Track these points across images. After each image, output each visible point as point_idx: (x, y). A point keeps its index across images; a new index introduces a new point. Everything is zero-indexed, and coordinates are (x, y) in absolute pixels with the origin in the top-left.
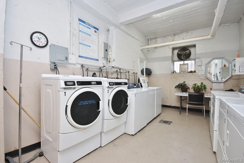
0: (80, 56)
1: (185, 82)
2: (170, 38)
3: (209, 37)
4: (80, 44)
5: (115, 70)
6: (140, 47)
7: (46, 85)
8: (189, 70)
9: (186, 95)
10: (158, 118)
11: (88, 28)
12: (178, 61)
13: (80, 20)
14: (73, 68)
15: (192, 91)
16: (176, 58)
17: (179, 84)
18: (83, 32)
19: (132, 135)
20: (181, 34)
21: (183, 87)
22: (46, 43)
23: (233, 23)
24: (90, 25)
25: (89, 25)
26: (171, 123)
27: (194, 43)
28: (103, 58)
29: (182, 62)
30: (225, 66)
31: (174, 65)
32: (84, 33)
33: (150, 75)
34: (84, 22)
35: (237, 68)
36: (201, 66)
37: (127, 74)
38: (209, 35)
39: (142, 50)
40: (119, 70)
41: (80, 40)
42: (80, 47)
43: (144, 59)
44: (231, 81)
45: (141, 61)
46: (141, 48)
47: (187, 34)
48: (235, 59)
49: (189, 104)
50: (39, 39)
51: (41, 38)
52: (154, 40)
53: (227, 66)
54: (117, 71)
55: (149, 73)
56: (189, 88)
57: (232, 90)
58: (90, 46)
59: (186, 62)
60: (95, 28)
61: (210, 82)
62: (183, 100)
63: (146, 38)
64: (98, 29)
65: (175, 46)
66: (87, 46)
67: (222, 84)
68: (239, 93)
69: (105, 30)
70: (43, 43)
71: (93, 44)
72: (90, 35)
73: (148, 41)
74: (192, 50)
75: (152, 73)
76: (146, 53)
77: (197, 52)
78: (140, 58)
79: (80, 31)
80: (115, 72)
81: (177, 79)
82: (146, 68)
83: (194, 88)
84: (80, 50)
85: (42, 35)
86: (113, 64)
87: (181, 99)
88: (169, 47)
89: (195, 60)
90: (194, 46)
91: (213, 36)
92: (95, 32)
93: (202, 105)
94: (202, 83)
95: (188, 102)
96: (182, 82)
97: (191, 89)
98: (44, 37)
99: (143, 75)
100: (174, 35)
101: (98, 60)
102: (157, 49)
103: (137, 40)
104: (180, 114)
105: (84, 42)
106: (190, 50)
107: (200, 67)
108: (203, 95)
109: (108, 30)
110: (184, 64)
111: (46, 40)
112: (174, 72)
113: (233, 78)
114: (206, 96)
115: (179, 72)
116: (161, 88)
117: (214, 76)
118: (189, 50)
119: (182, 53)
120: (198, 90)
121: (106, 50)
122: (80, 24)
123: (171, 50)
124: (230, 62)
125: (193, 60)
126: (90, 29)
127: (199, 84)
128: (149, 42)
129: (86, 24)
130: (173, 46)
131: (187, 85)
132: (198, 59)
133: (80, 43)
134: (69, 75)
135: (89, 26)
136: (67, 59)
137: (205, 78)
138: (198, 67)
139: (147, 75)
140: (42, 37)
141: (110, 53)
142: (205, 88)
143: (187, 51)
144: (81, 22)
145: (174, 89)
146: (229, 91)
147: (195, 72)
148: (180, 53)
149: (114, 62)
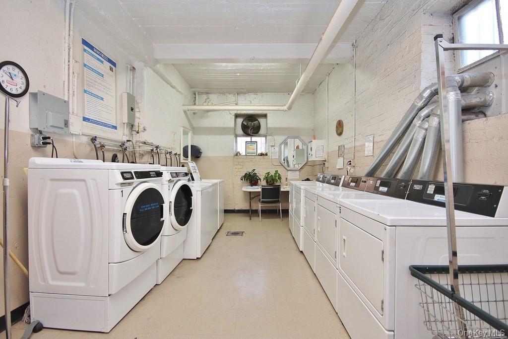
0: (85, 119)
1: (254, 170)
2: (231, 98)
3: (285, 108)
4: (86, 93)
5: (149, 148)
6: (183, 105)
7: (52, 180)
8: (259, 152)
9: (258, 189)
10: (221, 230)
11: (98, 59)
12: (243, 136)
13: (84, 42)
14: (74, 143)
15: (263, 183)
16: (240, 131)
17: (246, 174)
18: (89, 68)
19: (197, 258)
20: (247, 95)
21: (251, 179)
22: (24, 87)
23: (308, 93)
24: (103, 56)
25: (100, 54)
26: (244, 233)
27: (265, 112)
28: (124, 123)
29: (248, 139)
30: (298, 147)
31: (236, 142)
32: (93, 70)
33: (199, 157)
34: (92, 48)
35: (313, 152)
36: (274, 146)
37: (168, 156)
38: (285, 105)
39: (185, 112)
40: (155, 149)
41: (85, 85)
42: (86, 98)
43: (188, 129)
44: (306, 169)
45: (185, 133)
46: (186, 108)
47: (255, 96)
48: (312, 141)
49: (263, 202)
50: (12, 78)
51: (15, 75)
52: (205, 97)
53: (301, 147)
54: (152, 150)
55: (196, 153)
56: (260, 179)
57: (308, 180)
58: (102, 99)
59: (254, 139)
60: (110, 61)
61: (285, 169)
62: (253, 198)
63: (192, 89)
64: (114, 64)
65: (239, 112)
66: (97, 97)
67: (298, 173)
68: (317, 182)
69: (127, 67)
70: (18, 87)
71: (108, 94)
72: (103, 76)
73: (194, 96)
74: (262, 121)
75: (202, 155)
76: (192, 117)
77: (268, 126)
78: (183, 127)
79: (85, 65)
80: (149, 152)
81: (243, 166)
82: (191, 146)
83: (266, 179)
84: (86, 106)
85: (17, 70)
86: (143, 137)
87: (251, 196)
88: (231, 112)
89: (266, 136)
90: (265, 116)
91: (290, 108)
92: (111, 69)
93: (278, 202)
94: (277, 172)
95: (261, 200)
96: (250, 171)
97: (262, 180)
98: (21, 74)
99: (187, 157)
100: (238, 94)
101: (115, 128)
102: (210, 114)
103: (179, 92)
104: (250, 219)
105: (93, 89)
106: (259, 120)
107: (273, 148)
108: (278, 187)
109: (132, 68)
110: (251, 142)
111: (24, 80)
112: (238, 154)
113: (309, 164)
114: (282, 190)
115: (245, 154)
116: (223, 181)
117: (284, 160)
118: (257, 120)
119: (249, 124)
120: (272, 182)
121: (132, 109)
122: (85, 50)
123: (233, 117)
124: (304, 143)
125: (263, 136)
126: (102, 62)
127: (272, 173)
128: (197, 98)
129: (95, 52)
130: (236, 112)
131: (258, 175)
132: (270, 135)
133: (85, 91)
134: (82, 160)
135: (100, 56)
136: (66, 124)
137: (279, 164)
138: (270, 148)
139: (194, 158)
140: (17, 74)
141: (137, 115)
142: (280, 178)
143: (255, 122)
144: (86, 48)
145: (239, 182)
146: (305, 180)
147: (266, 155)
148: (246, 124)
149: (145, 132)
